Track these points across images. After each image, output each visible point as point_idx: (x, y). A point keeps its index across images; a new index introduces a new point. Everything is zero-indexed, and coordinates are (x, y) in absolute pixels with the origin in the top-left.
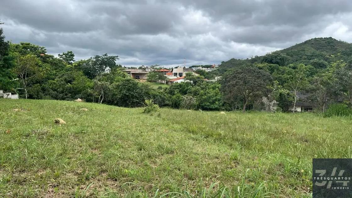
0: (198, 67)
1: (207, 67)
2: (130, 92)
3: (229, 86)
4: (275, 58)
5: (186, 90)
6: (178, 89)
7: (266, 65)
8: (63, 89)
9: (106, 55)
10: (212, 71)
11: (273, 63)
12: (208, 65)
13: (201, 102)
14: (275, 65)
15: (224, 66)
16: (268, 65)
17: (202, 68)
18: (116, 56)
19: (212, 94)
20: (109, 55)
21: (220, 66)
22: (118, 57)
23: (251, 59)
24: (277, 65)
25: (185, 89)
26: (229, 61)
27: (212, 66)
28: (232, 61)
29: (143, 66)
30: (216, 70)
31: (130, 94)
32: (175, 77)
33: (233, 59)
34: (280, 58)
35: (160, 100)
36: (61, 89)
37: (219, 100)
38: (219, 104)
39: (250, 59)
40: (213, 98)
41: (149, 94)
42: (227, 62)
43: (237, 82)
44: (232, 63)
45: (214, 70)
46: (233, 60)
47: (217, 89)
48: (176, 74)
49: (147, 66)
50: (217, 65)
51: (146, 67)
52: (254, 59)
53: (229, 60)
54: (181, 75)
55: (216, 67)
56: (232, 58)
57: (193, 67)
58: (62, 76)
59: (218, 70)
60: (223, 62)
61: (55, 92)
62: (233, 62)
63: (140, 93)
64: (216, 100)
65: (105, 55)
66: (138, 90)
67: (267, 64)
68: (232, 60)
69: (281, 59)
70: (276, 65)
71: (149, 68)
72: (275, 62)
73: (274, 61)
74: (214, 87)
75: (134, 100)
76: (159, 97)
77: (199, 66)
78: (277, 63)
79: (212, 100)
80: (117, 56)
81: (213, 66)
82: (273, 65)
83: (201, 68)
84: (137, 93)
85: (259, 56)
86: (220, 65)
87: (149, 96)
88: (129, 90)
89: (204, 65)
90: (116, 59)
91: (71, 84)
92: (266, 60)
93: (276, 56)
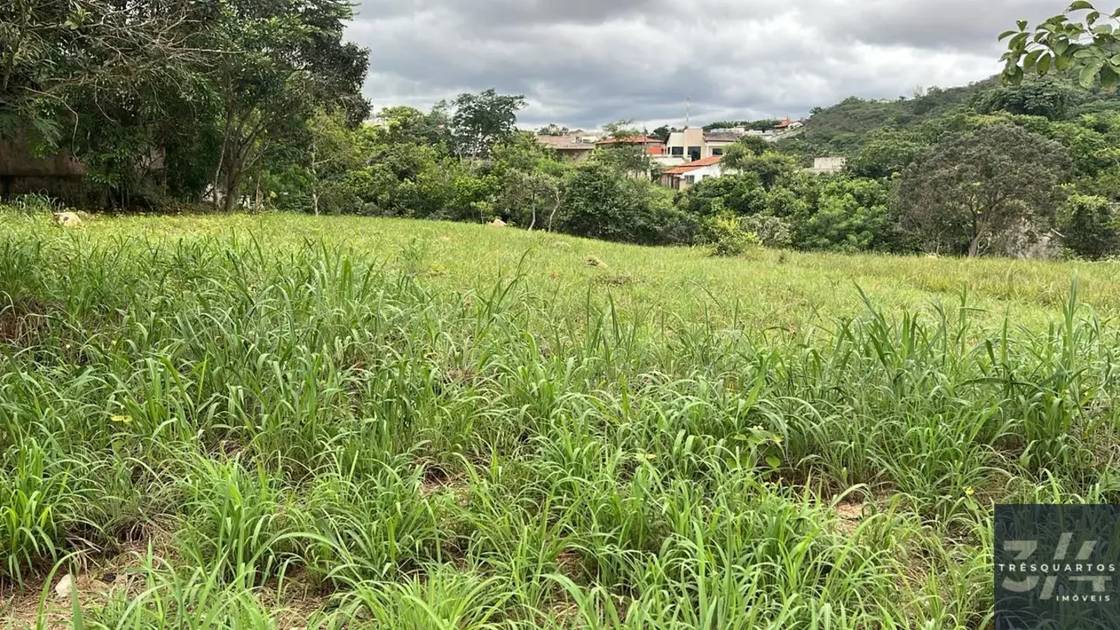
0: (730, 126)
1: (764, 126)
2: (598, 205)
3: (935, 184)
4: (1036, 95)
5: (746, 199)
6: (719, 196)
7: (1004, 118)
8: (391, 195)
9: (490, 93)
10: (781, 141)
11: (1026, 112)
12: (766, 119)
13: (800, 234)
14: (1036, 117)
15: (821, 125)
16: (1010, 119)
17: (747, 130)
18: (518, 96)
19: (836, 212)
20: (499, 94)
21: (806, 123)
22: (524, 100)
23: (914, 98)
24: (1043, 118)
25: (743, 196)
26: (840, 106)
27: (778, 123)
28: (848, 106)
29: (553, 126)
30: (793, 138)
31: (597, 209)
32: (679, 161)
33: (852, 98)
34: (1053, 93)
35: (683, 228)
36: (386, 196)
37: (859, 230)
38: (859, 241)
39: (910, 98)
40: (839, 223)
41: (648, 211)
42: (828, 112)
43: (962, 171)
44: (847, 115)
45: (785, 136)
46: (852, 103)
47: (849, 195)
48: (678, 151)
49: (566, 126)
50: (795, 119)
51: (561, 129)
52: (924, 98)
53: (838, 103)
54: (695, 154)
55: (792, 127)
56: (848, 97)
57: (716, 126)
58: (379, 158)
59: (802, 136)
60: (817, 111)
61: (372, 203)
62: (850, 109)
63: (624, 209)
64: (848, 229)
65: (489, 91)
66: (619, 199)
67: (1008, 114)
68: (846, 102)
69: (1053, 98)
70: (1039, 117)
71: (572, 133)
72: (1036, 108)
73: (1031, 104)
74: (837, 189)
75: (609, 227)
76: (677, 219)
77: (736, 125)
78: (1041, 111)
79: (838, 230)
80: (521, 97)
81: (784, 125)
82: (1028, 117)
83: (741, 130)
84: (617, 206)
85: (943, 87)
86: (808, 121)
87: (649, 218)
88: (594, 198)
89: (752, 121)
90: (520, 107)
91: (415, 181)
92: (1004, 102)
93: (1038, 90)
